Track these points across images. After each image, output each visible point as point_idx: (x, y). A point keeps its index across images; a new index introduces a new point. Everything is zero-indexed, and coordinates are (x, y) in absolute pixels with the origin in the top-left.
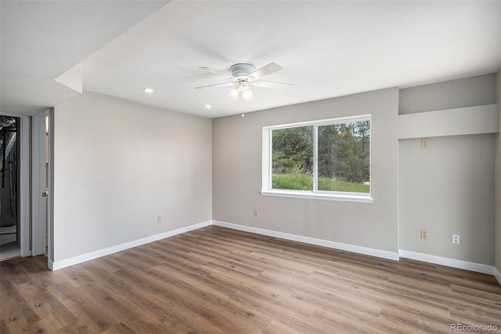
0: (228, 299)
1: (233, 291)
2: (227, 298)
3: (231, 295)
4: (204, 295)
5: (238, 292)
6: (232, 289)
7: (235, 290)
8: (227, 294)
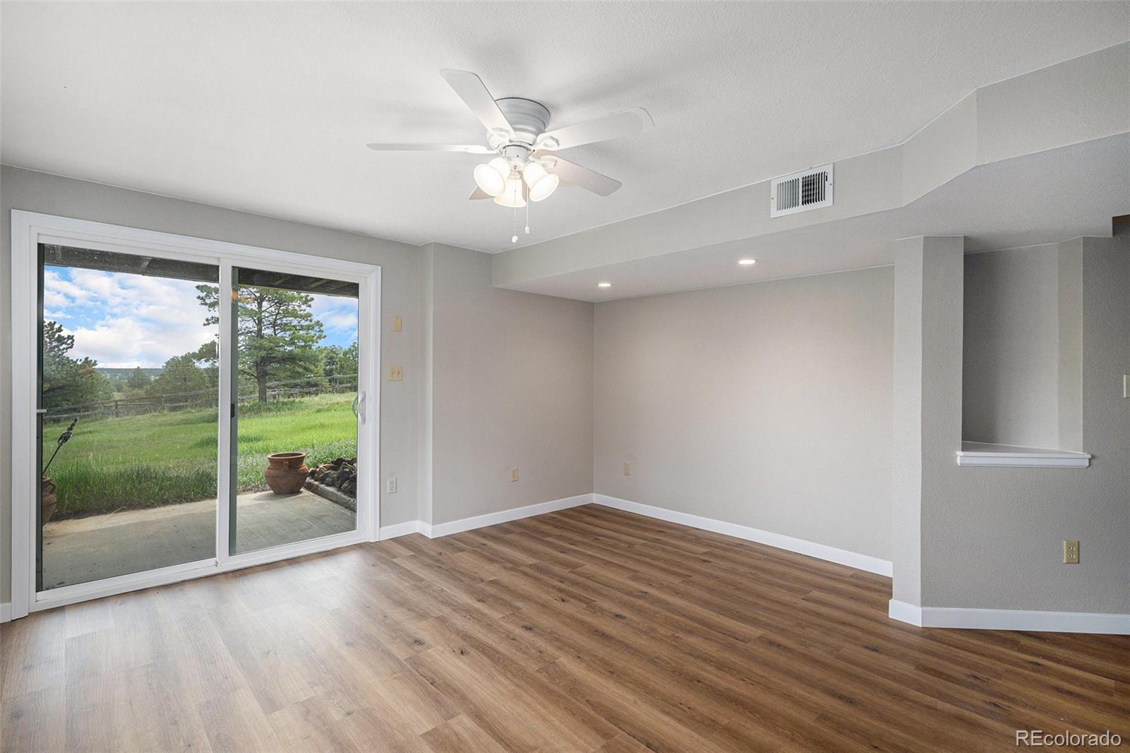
0: (560, 657)
1: (544, 673)
2: (561, 659)
3: (549, 666)
4: (611, 672)
5: (532, 667)
6: (545, 680)
7: (538, 675)
8: (559, 667)
